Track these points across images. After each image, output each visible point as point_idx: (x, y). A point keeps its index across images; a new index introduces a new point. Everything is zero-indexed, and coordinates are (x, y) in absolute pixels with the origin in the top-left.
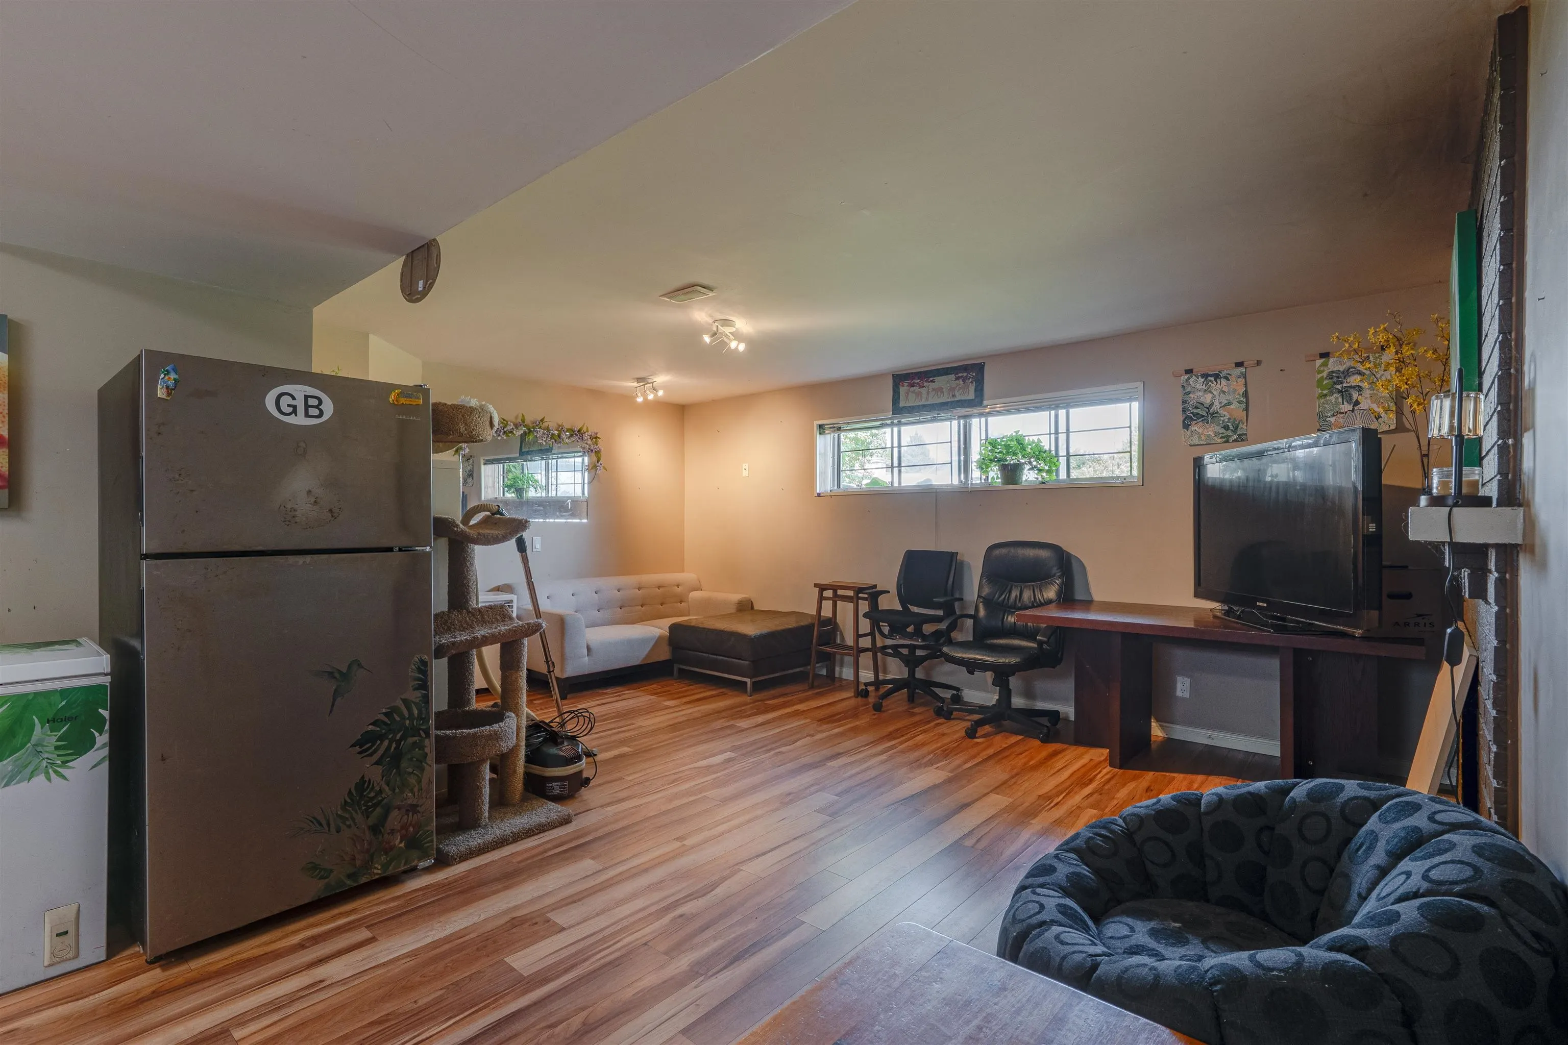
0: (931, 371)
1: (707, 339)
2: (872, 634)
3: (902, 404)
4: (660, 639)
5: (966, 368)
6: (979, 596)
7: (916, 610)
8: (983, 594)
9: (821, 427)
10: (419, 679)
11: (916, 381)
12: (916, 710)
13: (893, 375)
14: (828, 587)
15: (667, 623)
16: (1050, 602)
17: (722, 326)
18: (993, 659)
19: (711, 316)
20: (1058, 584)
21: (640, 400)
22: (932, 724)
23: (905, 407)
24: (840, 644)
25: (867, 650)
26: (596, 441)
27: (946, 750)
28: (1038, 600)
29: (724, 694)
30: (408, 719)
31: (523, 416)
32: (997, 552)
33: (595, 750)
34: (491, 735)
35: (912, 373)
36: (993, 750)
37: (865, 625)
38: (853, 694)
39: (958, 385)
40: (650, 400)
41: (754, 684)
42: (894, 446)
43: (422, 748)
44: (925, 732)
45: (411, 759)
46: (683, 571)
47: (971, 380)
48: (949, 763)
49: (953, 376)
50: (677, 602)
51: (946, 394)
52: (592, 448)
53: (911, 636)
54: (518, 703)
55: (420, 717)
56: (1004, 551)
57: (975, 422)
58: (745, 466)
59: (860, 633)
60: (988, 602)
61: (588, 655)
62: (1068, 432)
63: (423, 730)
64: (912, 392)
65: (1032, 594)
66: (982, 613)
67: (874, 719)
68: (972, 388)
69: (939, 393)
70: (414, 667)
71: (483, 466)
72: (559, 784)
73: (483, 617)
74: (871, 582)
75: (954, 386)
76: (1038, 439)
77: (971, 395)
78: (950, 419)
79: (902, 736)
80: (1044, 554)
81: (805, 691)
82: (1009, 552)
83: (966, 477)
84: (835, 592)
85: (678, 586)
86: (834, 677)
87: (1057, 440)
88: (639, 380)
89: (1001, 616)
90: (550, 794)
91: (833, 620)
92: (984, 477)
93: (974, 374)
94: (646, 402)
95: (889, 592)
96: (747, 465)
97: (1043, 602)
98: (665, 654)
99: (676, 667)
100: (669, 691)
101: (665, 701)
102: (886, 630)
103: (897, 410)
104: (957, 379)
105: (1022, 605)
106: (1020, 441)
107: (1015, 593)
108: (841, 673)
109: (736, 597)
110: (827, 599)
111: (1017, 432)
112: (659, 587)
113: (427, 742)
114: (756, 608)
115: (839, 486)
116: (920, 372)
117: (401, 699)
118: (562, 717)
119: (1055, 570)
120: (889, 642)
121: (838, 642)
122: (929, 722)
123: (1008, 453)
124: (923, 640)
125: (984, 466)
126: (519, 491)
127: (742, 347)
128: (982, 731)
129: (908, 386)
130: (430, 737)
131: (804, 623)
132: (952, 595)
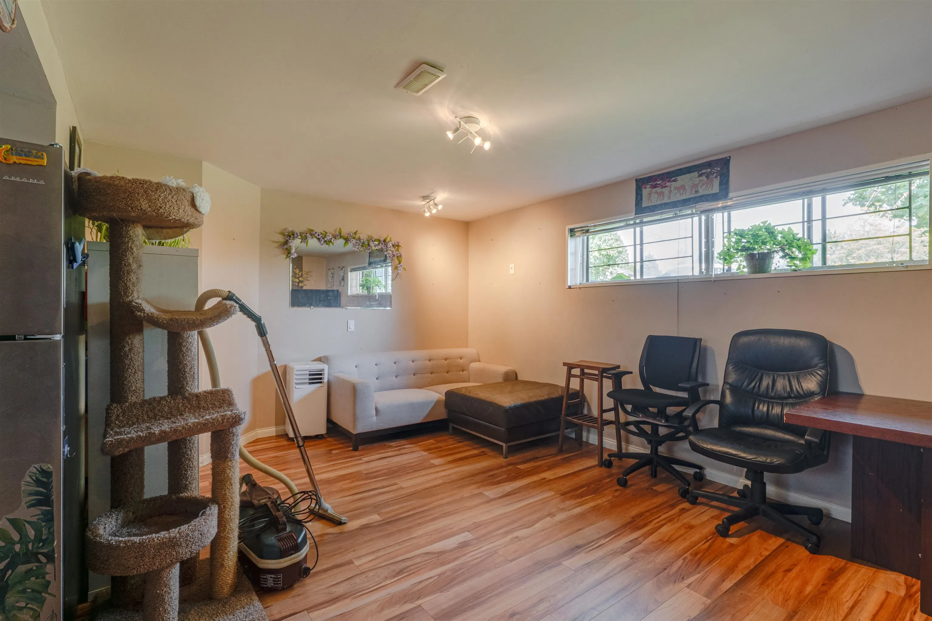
0: (673, 172)
1: (450, 135)
2: (615, 409)
3: (645, 204)
4: (438, 402)
5: (709, 164)
6: (725, 382)
7: (657, 390)
8: (730, 381)
9: (572, 231)
10: (37, 493)
11: (658, 183)
12: (660, 488)
13: (636, 180)
14: (576, 366)
15: (442, 390)
16: (811, 394)
17: (466, 123)
18: (750, 457)
19: (453, 112)
20: (820, 376)
21: (427, 214)
22: (677, 510)
23: (648, 207)
24: (586, 415)
25: (611, 422)
26: (398, 248)
27: (696, 554)
28: (795, 391)
29: (483, 454)
30: (18, 542)
31: (340, 229)
32: (745, 340)
33: (344, 518)
34: (164, 543)
35: (654, 176)
36: (752, 560)
37: (609, 403)
38: (596, 463)
39: (701, 181)
40: (434, 213)
41: (509, 447)
42: (637, 243)
43: (40, 574)
44: (670, 521)
45: (24, 591)
46: (467, 347)
47: (715, 175)
48: (703, 579)
49: (696, 174)
50: (460, 371)
51: (688, 191)
52: (394, 254)
53: (654, 416)
54: (225, 494)
55: (38, 538)
56: (752, 338)
57: (717, 217)
58: (512, 266)
59: (605, 408)
60: (735, 389)
61: (376, 415)
62: (824, 219)
63: (43, 554)
64: (654, 193)
65: (787, 383)
66: (729, 399)
67: (617, 497)
68: (716, 182)
69: (682, 191)
70: (29, 479)
71: (349, 273)
72: (273, 576)
73: (199, 403)
74: (615, 363)
75: (697, 182)
76: (789, 228)
77: (716, 189)
78: (692, 215)
79: (645, 525)
80: (802, 343)
81: (555, 455)
82: (759, 339)
83: (707, 269)
84: (582, 371)
85: (461, 358)
86: (582, 441)
87: (810, 229)
88: (424, 198)
89: (751, 404)
90: (264, 586)
91: (581, 394)
92: (726, 267)
93: (719, 169)
94: (433, 217)
95: (631, 373)
96: (513, 265)
97: (801, 392)
98: (442, 414)
99: (451, 425)
100: (441, 447)
101: (432, 458)
102: (629, 407)
103: (640, 209)
104: (700, 175)
105: (775, 394)
106: (771, 232)
107: (766, 382)
108: (588, 438)
109: (503, 369)
110: (575, 376)
111: (764, 223)
112: (446, 359)
113: (49, 568)
114: (519, 378)
115: (587, 280)
116: (663, 174)
117: (7, 519)
118: (294, 499)
119: (816, 360)
120: (631, 419)
121: (585, 412)
122: (673, 506)
123: (756, 242)
124: (667, 421)
125: (727, 258)
126: (368, 288)
127: (487, 146)
128: (734, 528)
129: (650, 188)
130: (54, 562)
131: (556, 395)
132: (696, 380)
